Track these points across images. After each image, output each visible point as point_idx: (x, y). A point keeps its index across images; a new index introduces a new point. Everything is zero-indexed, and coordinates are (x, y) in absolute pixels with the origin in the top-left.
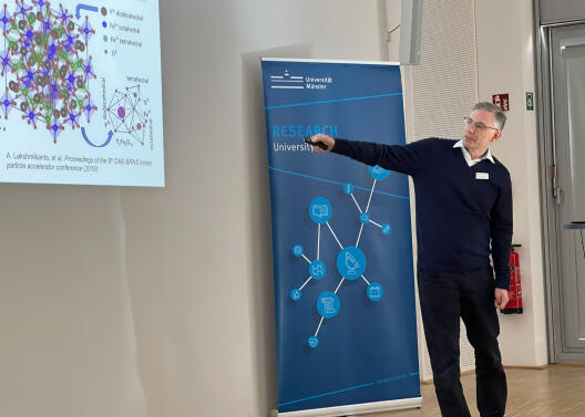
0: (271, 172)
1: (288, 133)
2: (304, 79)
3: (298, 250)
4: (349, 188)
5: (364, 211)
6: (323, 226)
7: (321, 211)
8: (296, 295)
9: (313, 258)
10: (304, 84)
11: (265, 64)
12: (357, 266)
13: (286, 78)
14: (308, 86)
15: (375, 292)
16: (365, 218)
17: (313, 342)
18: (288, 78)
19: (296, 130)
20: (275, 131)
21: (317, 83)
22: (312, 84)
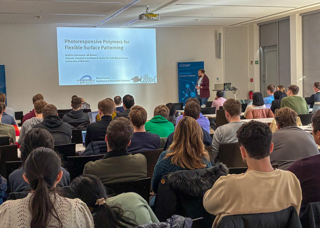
0: (178, 80)
3: (183, 92)
4: (193, 82)
6: (188, 88)
7: (188, 86)
8: (183, 99)
9: (186, 93)
10: (185, 66)
11: (178, 63)
12: (194, 95)
13: (182, 65)
19: (184, 73)
20: (180, 73)
21: (188, 65)
22: (187, 66)
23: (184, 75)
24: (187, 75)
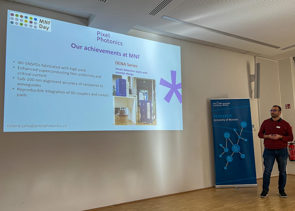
0: (213, 126)
1: (218, 116)
2: (222, 103)
3: (221, 145)
4: (235, 130)
5: (239, 135)
6: (228, 139)
7: (227, 135)
8: (220, 156)
9: (225, 147)
10: (222, 105)
12: (237, 149)
13: (217, 103)
14: (223, 105)
15: (243, 156)
16: (239, 137)
17: (225, 168)
18: (218, 103)
19: (220, 116)
20: (214, 116)
21: (226, 104)
23: (221, 119)
24: (225, 118)
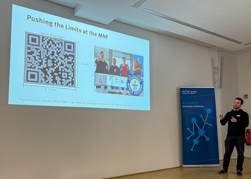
0: (182, 112)
1: (186, 103)
2: (190, 92)
3: (188, 129)
5: (205, 121)
6: (195, 124)
8: (188, 139)
9: (192, 131)
10: (190, 93)
11: (181, 88)
12: (203, 133)
13: (186, 91)
15: (208, 139)
17: (192, 150)
20: (183, 103)
22: (192, 93)
23: (188, 105)
24: (193, 105)
